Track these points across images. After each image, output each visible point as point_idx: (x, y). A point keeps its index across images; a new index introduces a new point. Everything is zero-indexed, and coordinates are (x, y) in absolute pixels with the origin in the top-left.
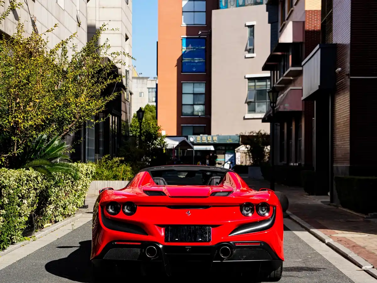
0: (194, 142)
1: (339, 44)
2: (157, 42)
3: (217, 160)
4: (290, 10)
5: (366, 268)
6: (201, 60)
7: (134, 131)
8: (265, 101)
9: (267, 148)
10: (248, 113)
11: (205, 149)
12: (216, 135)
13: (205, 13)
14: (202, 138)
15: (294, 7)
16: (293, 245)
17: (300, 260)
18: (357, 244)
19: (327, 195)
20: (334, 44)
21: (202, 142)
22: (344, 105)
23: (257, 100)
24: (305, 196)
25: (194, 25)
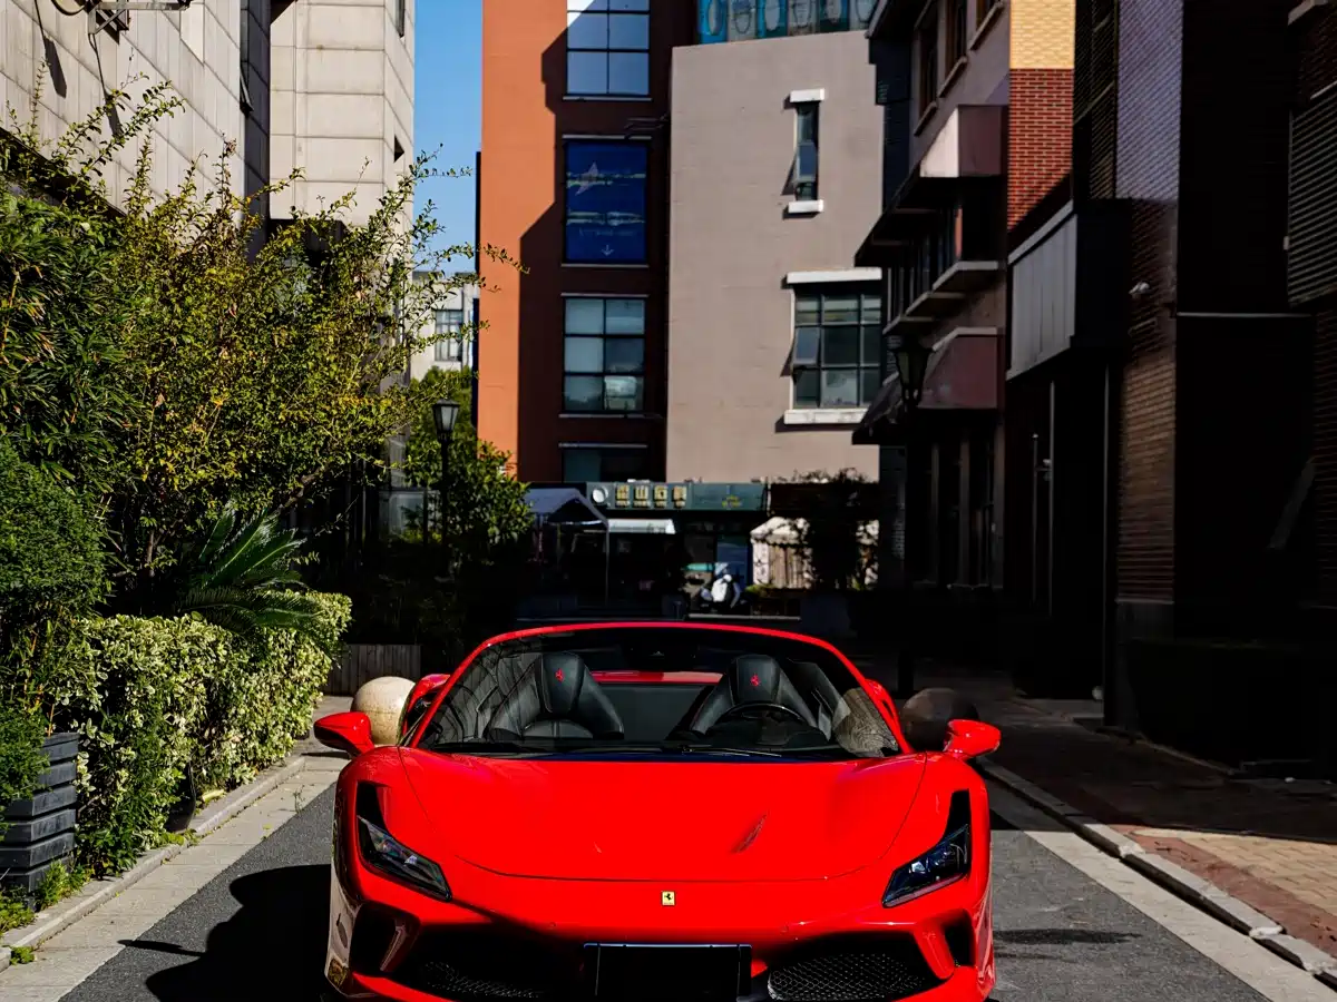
0: (606, 506)
1: (1141, 200)
2: (479, 155)
3: (688, 570)
4: (952, 67)
5: (1261, 934)
6: (633, 218)
7: (417, 471)
8: (855, 365)
9: (865, 531)
10: (794, 408)
11: (645, 531)
12: (682, 481)
13: (645, 56)
14: (634, 491)
15: (970, 53)
16: (1022, 863)
17: (1054, 909)
18: (1221, 862)
19: (1091, 697)
20: (1122, 200)
21: (633, 506)
22: (1157, 404)
23: (826, 362)
24: (1017, 699)
25: (608, 95)
